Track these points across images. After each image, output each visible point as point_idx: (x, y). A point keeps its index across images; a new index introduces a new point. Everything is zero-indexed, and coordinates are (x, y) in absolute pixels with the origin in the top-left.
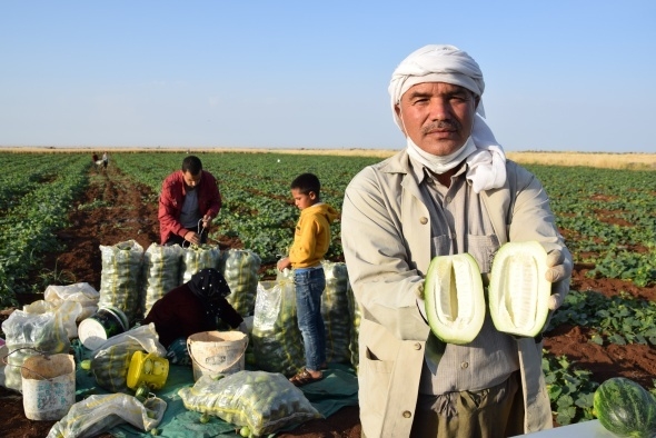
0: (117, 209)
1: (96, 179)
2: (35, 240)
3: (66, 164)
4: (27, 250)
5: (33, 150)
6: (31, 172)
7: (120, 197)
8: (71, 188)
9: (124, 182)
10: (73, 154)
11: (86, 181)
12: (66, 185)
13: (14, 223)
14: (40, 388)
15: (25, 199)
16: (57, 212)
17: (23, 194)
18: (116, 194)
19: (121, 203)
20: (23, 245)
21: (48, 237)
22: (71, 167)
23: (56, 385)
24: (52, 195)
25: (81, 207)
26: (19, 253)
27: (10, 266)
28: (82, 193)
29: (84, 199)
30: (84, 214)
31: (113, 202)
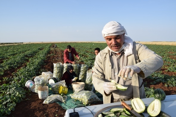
0: (57, 56)
1: (52, 49)
2: (39, 63)
3: (46, 46)
4: (38, 64)
5: (39, 43)
6: (38, 48)
7: (57, 53)
8: (47, 51)
9: (58, 50)
10: (47, 43)
11: (50, 49)
12: (45, 50)
13: (35, 59)
14: (42, 93)
15: (37, 53)
16: (44, 56)
17: (37, 52)
18: (56, 52)
19: (57, 54)
20: (37, 64)
21: (42, 62)
22: (47, 46)
23: (45, 92)
24: (43, 53)
25: (49, 55)
26: (36, 65)
27: (35, 68)
28: (49, 52)
29: (50, 54)
30: (49, 57)
31: (56, 54)
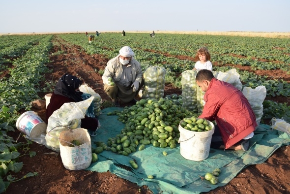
0: (69, 55)
1: (55, 43)
2: (38, 67)
3: (41, 39)
4: (36, 72)
5: (27, 34)
6: (28, 42)
7: (68, 50)
8: (47, 47)
9: (68, 45)
10: (43, 35)
11: (52, 44)
12: (45, 46)
13: (27, 61)
14: (73, 152)
15: (29, 51)
16: (43, 56)
17: (27, 50)
18: (66, 49)
19: (70, 52)
20: (34, 70)
21: (43, 67)
22: (43, 40)
23: (82, 149)
24: (39, 50)
25: (53, 54)
26: (33, 73)
27: (30, 79)
28: (52, 49)
29: (54, 51)
30: (56, 57)
31: (66, 52)
